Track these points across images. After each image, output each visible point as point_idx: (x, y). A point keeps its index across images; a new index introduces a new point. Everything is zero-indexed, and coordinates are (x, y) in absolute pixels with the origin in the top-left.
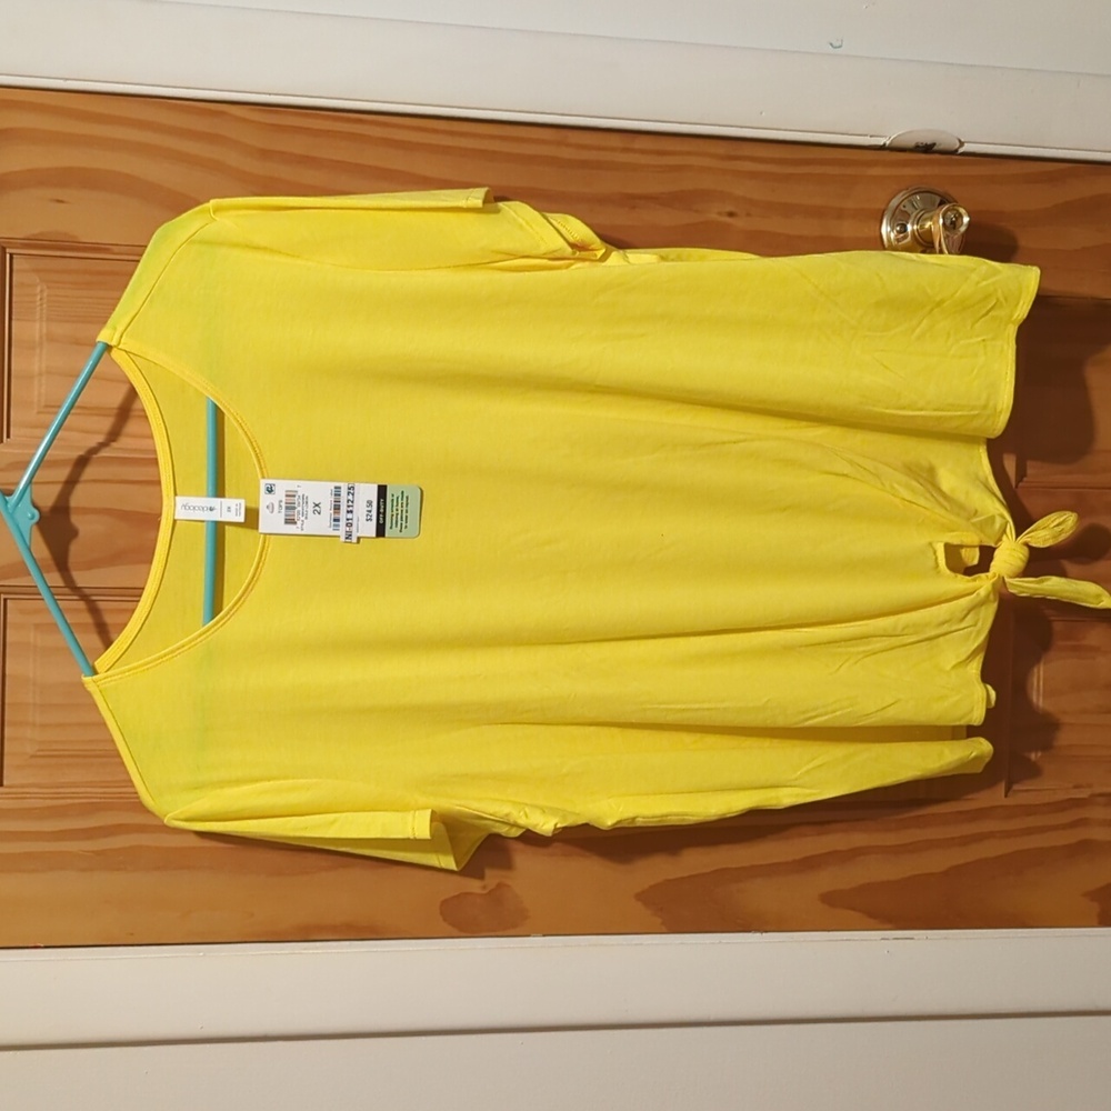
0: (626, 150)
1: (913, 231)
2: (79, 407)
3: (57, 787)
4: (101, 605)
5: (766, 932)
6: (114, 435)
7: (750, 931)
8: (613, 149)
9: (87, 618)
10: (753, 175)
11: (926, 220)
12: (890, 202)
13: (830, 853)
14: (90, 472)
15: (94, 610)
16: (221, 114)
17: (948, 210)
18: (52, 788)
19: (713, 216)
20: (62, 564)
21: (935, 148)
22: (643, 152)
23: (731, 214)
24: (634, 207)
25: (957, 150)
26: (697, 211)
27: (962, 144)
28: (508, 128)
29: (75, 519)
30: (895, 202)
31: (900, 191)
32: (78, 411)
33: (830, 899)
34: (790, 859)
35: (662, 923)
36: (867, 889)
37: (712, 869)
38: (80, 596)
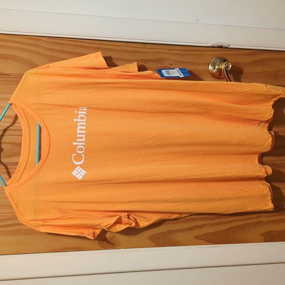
0: (144, 48)
1: (217, 68)
4: (9, 167)
5: (180, 246)
6: (14, 123)
7: (177, 246)
8: (141, 48)
9: (5, 170)
10: (177, 54)
11: (220, 65)
12: (211, 61)
13: (197, 226)
14: (7, 133)
15: (7, 168)
16: (39, 39)
17: (226, 63)
19: (167, 65)
21: (223, 47)
22: (148, 48)
23: (171, 64)
24: (146, 63)
25: (228, 47)
26: (162, 64)
27: (229, 46)
28: (114, 42)
30: (213, 61)
31: (214, 58)
33: (196, 237)
34: (187, 227)
35: (155, 245)
36: (206, 234)
37: (167, 231)
38: (3, 165)
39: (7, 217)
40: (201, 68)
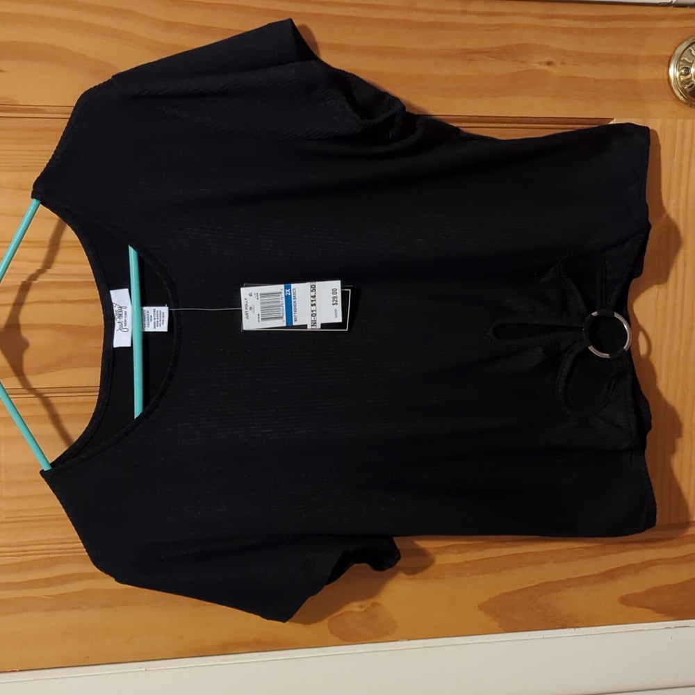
0: (464, 13)
2: (26, 242)
3: (23, 546)
4: (54, 400)
5: (578, 627)
7: (566, 628)
9: (43, 412)
10: (567, 31)
12: (676, 48)
13: (627, 567)
14: (32, 295)
15: (47, 404)
18: (20, 546)
19: (536, 66)
20: (18, 370)
22: (478, 14)
23: (549, 64)
24: (471, 60)
26: (521, 62)
29: (25, 334)
30: (680, 50)
31: (683, 42)
32: (25, 245)
33: (626, 601)
34: (596, 571)
35: (499, 626)
36: (654, 591)
37: (537, 583)
38: (35, 394)
39: (48, 556)
40: (643, 73)
